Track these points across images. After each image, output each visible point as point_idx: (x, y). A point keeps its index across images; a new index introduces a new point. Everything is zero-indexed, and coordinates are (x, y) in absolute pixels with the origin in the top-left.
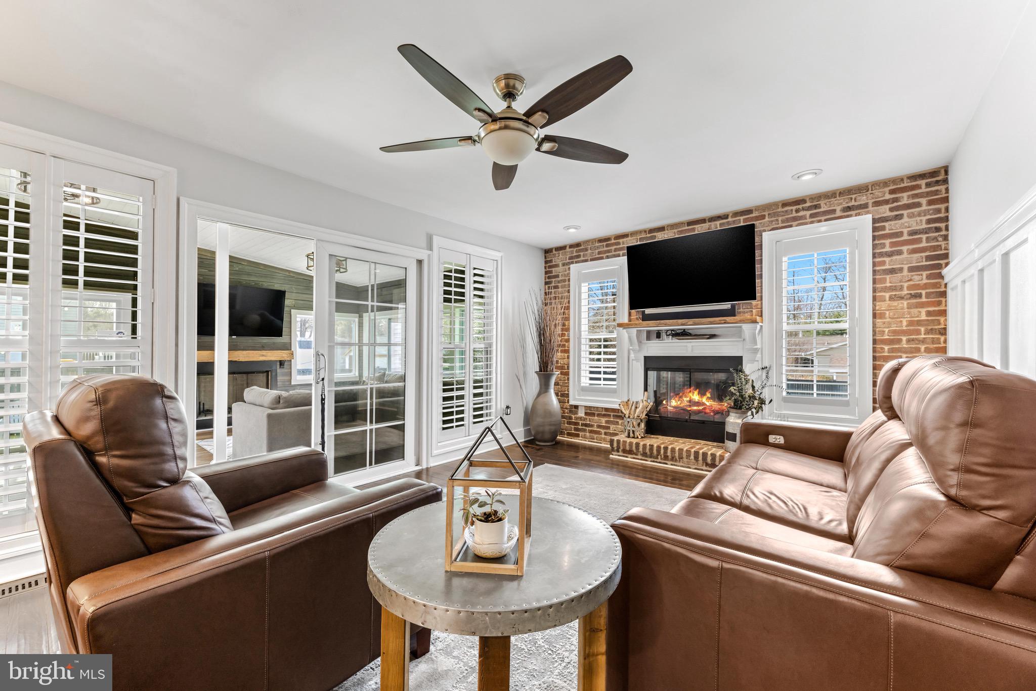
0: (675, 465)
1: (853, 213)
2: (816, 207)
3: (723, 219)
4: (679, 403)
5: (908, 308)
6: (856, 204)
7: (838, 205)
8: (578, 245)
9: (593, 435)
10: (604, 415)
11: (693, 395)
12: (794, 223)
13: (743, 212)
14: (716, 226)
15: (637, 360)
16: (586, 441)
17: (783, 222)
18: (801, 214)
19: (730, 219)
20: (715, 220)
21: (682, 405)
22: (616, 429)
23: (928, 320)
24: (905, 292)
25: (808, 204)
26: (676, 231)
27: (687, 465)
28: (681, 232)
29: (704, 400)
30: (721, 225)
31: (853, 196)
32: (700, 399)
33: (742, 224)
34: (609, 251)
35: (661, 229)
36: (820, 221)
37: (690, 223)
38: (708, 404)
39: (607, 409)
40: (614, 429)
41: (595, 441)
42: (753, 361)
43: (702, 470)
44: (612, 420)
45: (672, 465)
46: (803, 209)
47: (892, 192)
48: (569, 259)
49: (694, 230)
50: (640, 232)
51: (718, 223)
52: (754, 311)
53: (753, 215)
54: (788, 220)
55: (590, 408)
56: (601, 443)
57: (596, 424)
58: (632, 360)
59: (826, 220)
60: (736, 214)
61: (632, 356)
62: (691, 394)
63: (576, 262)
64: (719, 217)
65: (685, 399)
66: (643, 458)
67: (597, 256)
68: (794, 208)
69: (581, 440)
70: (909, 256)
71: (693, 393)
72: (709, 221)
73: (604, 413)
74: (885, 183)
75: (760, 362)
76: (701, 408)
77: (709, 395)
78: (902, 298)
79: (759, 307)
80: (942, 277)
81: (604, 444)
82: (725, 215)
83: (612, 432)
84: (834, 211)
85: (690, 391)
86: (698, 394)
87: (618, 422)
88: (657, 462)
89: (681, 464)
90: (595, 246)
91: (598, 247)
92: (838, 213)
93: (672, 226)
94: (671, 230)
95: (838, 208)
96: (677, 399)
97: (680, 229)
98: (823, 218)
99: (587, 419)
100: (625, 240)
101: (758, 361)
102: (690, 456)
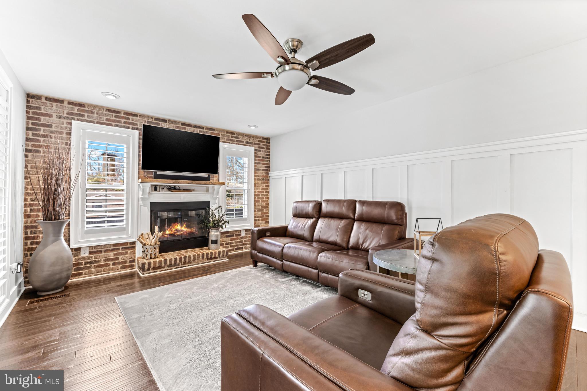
0: (190, 265)
1: (249, 145)
2: (238, 138)
3: (201, 129)
4: (170, 232)
5: (262, 184)
6: (250, 141)
7: (245, 139)
8: (81, 105)
9: (100, 268)
10: (113, 250)
11: (177, 227)
12: (231, 142)
13: (210, 128)
14: (197, 131)
15: (144, 205)
16: (91, 276)
17: (227, 140)
18: (233, 139)
19: (204, 130)
20: (197, 128)
21: (172, 233)
22: (125, 258)
23: (266, 188)
24: (261, 178)
25: (235, 136)
26: (174, 125)
27: (197, 263)
28: (178, 127)
29: (183, 228)
30: (200, 131)
31: (249, 138)
32: (181, 228)
33: (210, 135)
34: (118, 122)
35: (165, 121)
36: (239, 144)
37: (183, 124)
38: (185, 230)
39: (115, 245)
40: (123, 258)
41: (102, 273)
42: (215, 203)
43: (206, 263)
44: (121, 252)
45: (188, 266)
46: (234, 137)
47: (259, 141)
48: (68, 114)
49: (185, 129)
50: (148, 117)
51: (199, 130)
52: (215, 179)
53: (215, 132)
54: (228, 140)
55: (95, 247)
56: (109, 273)
57: (102, 259)
58: (141, 205)
59: (241, 145)
60: (208, 128)
61: (141, 202)
62: (176, 226)
63: (78, 120)
64: (199, 127)
65: (173, 229)
66: (169, 268)
67: (105, 121)
68: (231, 135)
69: (85, 277)
70: (262, 165)
71: (177, 225)
72: (194, 127)
73: (112, 248)
74: (257, 137)
75: (218, 204)
76: (182, 233)
77: (185, 226)
78: (260, 180)
79: (217, 177)
80: (268, 174)
81: (113, 272)
82: (202, 127)
83: (120, 261)
84: (243, 142)
85: (176, 225)
86: (180, 226)
87: (127, 252)
88: (179, 268)
89: (194, 264)
90: (103, 113)
91: (106, 115)
92: (245, 143)
93: (172, 122)
94: (171, 123)
95: (245, 141)
96: (169, 230)
97: (178, 126)
98: (240, 143)
99: (92, 257)
100: (134, 118)
101: (217, 203)
102: (199, 257)
